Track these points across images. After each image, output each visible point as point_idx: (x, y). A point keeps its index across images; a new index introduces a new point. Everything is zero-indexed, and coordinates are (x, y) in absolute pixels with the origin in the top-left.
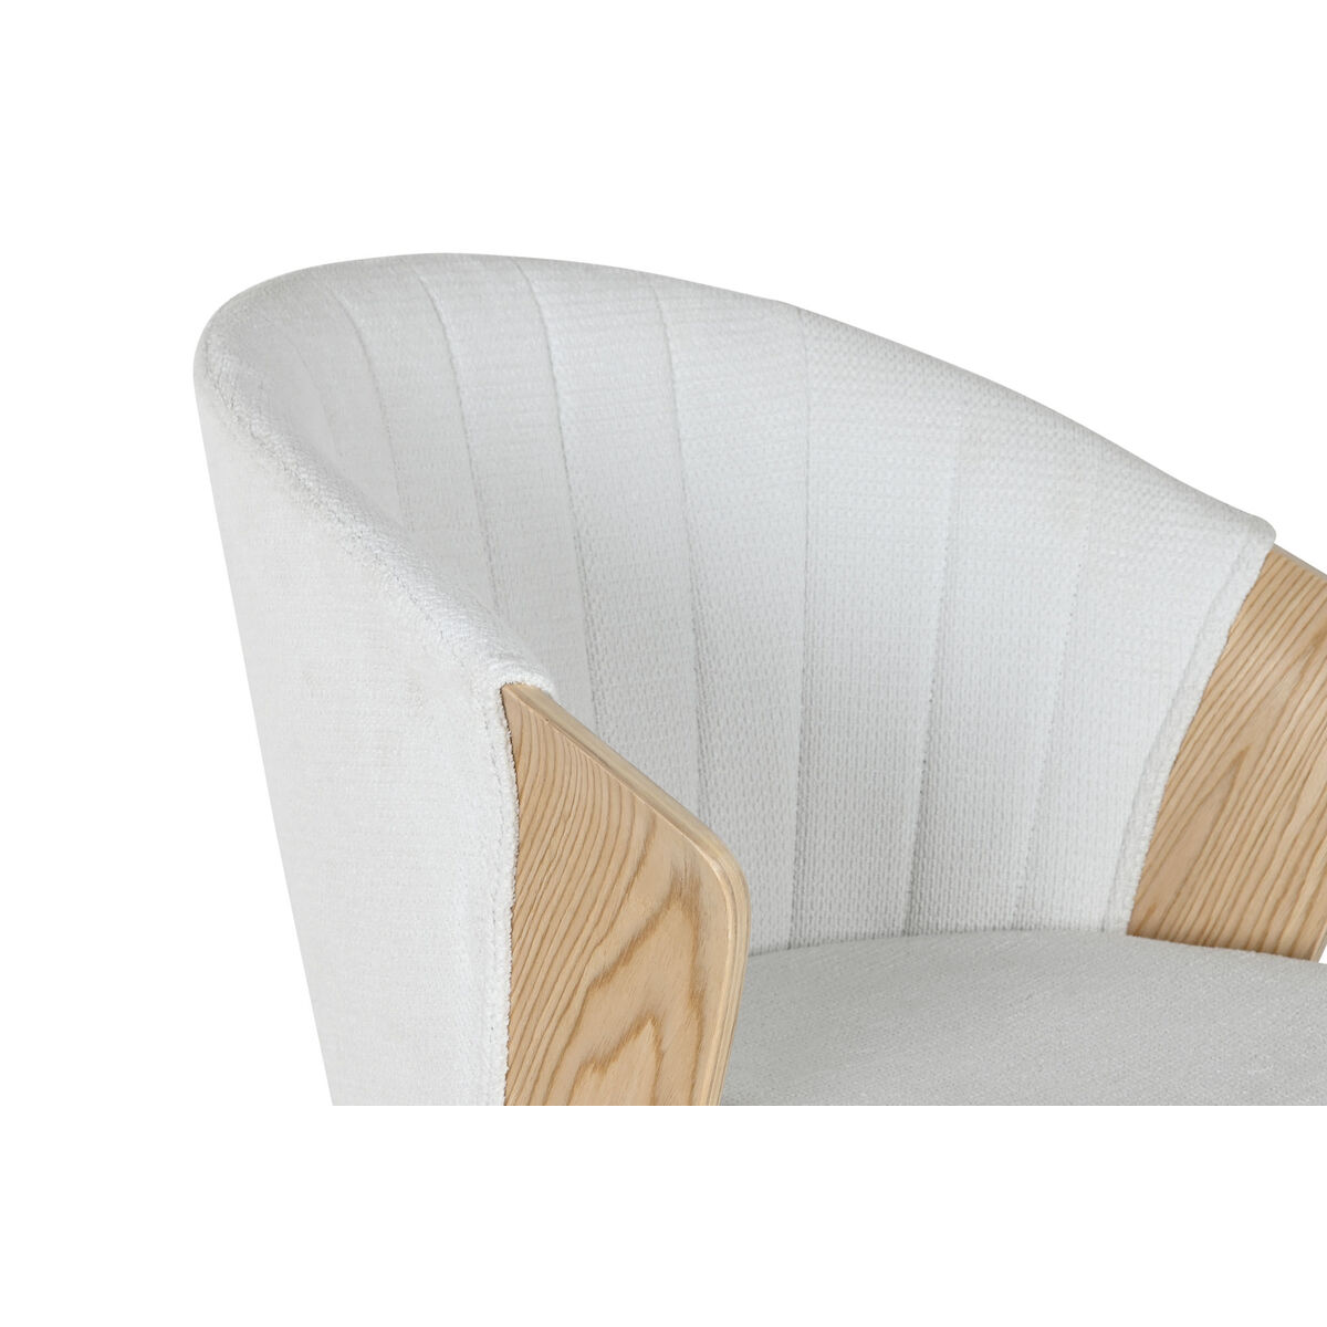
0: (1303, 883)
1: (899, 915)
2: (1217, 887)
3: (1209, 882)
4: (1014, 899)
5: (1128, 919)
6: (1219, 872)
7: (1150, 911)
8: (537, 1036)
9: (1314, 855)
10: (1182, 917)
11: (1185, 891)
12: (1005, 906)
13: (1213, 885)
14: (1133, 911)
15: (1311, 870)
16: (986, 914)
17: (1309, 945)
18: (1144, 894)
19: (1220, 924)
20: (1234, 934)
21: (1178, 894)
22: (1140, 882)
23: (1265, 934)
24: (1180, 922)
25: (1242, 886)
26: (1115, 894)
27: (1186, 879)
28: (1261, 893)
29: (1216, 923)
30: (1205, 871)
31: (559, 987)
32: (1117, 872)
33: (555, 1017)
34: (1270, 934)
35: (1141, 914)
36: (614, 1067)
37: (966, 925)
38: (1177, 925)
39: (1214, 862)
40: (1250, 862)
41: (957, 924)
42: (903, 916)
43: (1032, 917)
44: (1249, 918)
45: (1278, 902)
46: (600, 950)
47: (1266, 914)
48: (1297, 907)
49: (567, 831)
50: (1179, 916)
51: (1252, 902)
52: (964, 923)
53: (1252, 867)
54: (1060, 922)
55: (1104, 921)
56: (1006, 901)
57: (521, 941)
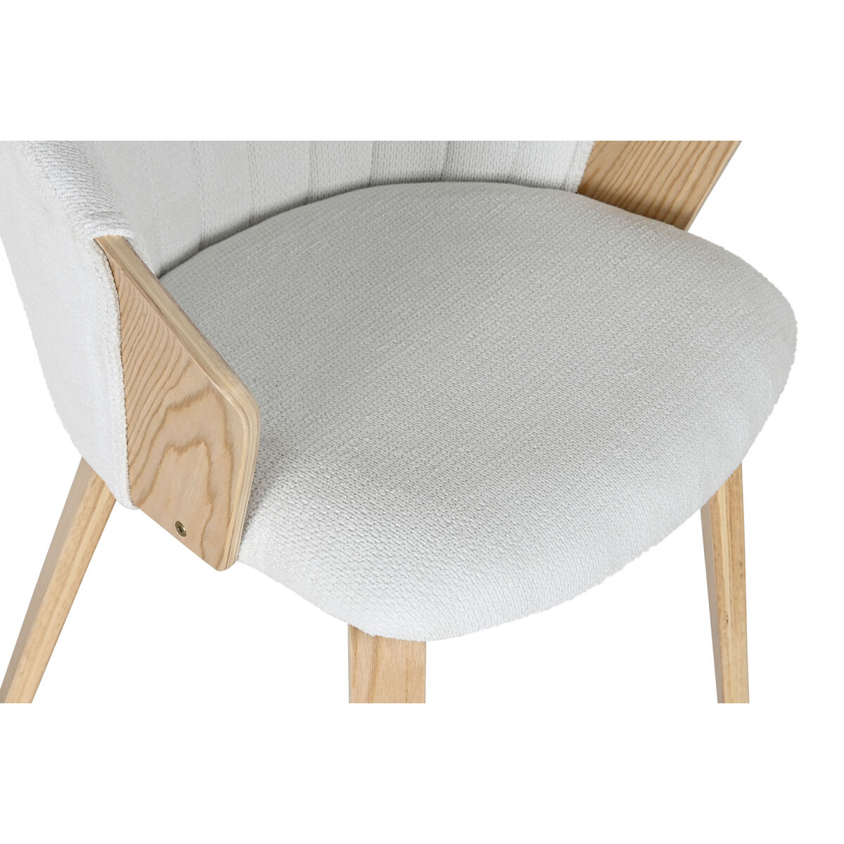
0: (691, 172)
1: (440, 161)
2: (638, 164)
3: (634, 160)
4: (511, 159)
5: (582, 175)
6: (640, 155)
7: (596, 172)
8: (142, 416)
9: (699, 157)
10: (615, 179)
11: (618, 163)
12: (506, 163)
13: (636, 163)
14: (585, 170)
15: (696, 166)
16: (493, 166)
17: (691, 210)
18: (593, 161)
19: (638, 187)
20: (646, 194)
21: (614, 164)
22: (591, 154)
23: (665, 198)
24: (614, 181)
25: (653, 167)
26: (574, 161)
27: (619, 157)
28: (664, 174)
29: (636, 186)
30: (631, 155)
31: (151, 398)
32: (576, 148)
33: (150, 413)
34: (668, 198)
35: (590, 173)
36: (185, 455)
37: (481, 172)
38: (612, 183)
39: (638, 149)
40: (660, 152)
41: (475, 171)
42: (442, 162)
43: (521, 171)
44: (656, 187)
45: (675, 180)
46: (172, 392)
47: (667, 186)
48: (685, 186)
49: (146, 321)
50: (613, 178)
51: (659, 178)
52: (479, 170)
53: (660, 156)
54: (539, 175)
55: (566, 176)
56: (506, 160)
57: (127, 364)
